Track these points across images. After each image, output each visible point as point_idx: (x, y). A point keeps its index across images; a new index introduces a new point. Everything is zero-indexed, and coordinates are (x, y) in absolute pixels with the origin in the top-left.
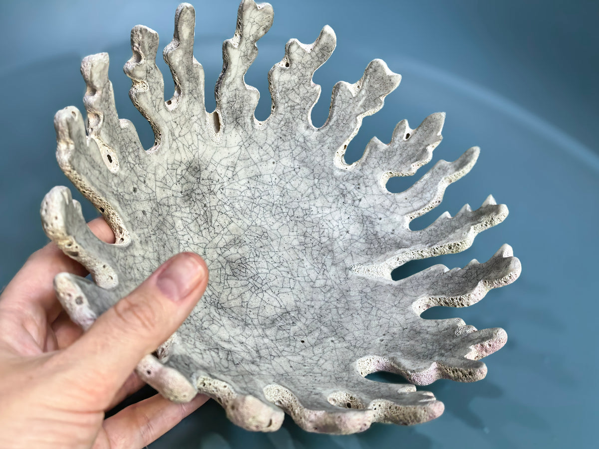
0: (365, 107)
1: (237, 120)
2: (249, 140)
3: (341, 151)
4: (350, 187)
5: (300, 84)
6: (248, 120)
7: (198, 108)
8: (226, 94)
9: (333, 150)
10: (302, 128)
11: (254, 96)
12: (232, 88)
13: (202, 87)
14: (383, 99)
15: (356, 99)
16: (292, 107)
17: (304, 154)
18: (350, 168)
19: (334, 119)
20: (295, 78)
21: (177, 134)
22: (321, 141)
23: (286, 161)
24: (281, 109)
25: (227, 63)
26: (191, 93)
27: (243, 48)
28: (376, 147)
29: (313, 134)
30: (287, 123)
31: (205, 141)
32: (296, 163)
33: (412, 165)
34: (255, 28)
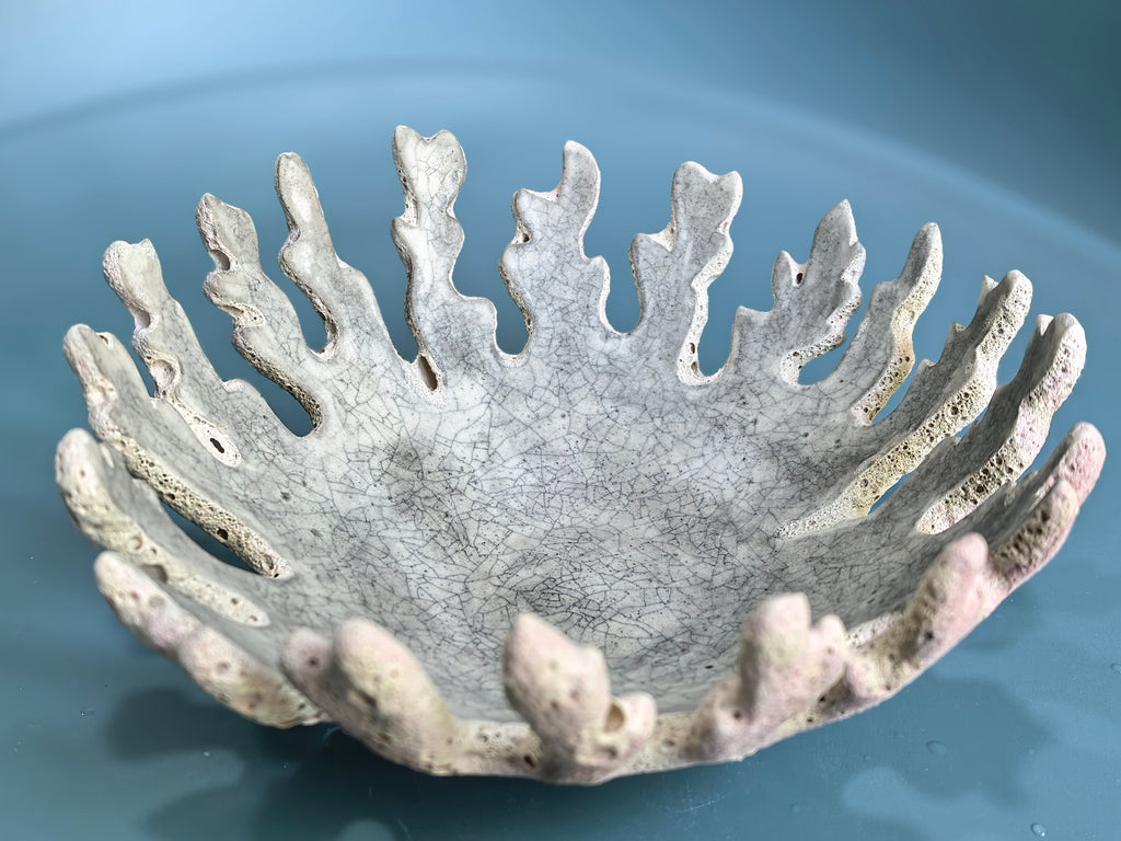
0: (699, 261)
1: (465, 359)
2: (501, 390)
3: (687, 357)
4: (727, 407)
5: (562, 264)
6: (487, 355)
7: (381, 350)
8: (426, 317)
9: (671, 358)
10: (596, 342)
11: (485, 314)
12: (435, 302)
13: (374, 310)
14: (725, 230)
15: (676, 252)
16: (565, 311)
17: (617, 384)
18: (713, 378)
19: (651, 304)
20: (548, 255)
21: (351, 400)
22: (642, 352)
23: (586, 407)
24: (543, 319)
25: (409, 265)
26: (355, 324)
27: (427, 222)
28: (749, 322)
29: (622, 345)
30: (565, 341)
31: (412, 406)
32: (608, 405)
33: (828, 322)
34: (435, 180)
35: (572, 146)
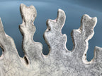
0: (87, 36)
1: (35, 57)
2: (43, 64)
3: (84, 57)
4: (95, 70)
5: (57, 36)
6: (40, 56)
7: (15, 56)
8: (26, 48)
9: (81, 57)
10: (64, 53)
11: (40, 46)
12: (29, 44)
13: (14, 46)
14: (93, 30)
15: (81, 34)
16: (57, 46)
17: (69, 63)
18: (91, 62)
19: (76, 44)
20: (54, 34)
22: (74, 56)
23: (63, 68)
24: (53, 47)
25: (23, 34)
26: (9, 50)
27: (27, 26)
28: (98, 50)
29: (70, 54)
30: (57, 53)
31: (22, 69)
32: (67, 68)
34: (30, 16)
35: (60, 10)
